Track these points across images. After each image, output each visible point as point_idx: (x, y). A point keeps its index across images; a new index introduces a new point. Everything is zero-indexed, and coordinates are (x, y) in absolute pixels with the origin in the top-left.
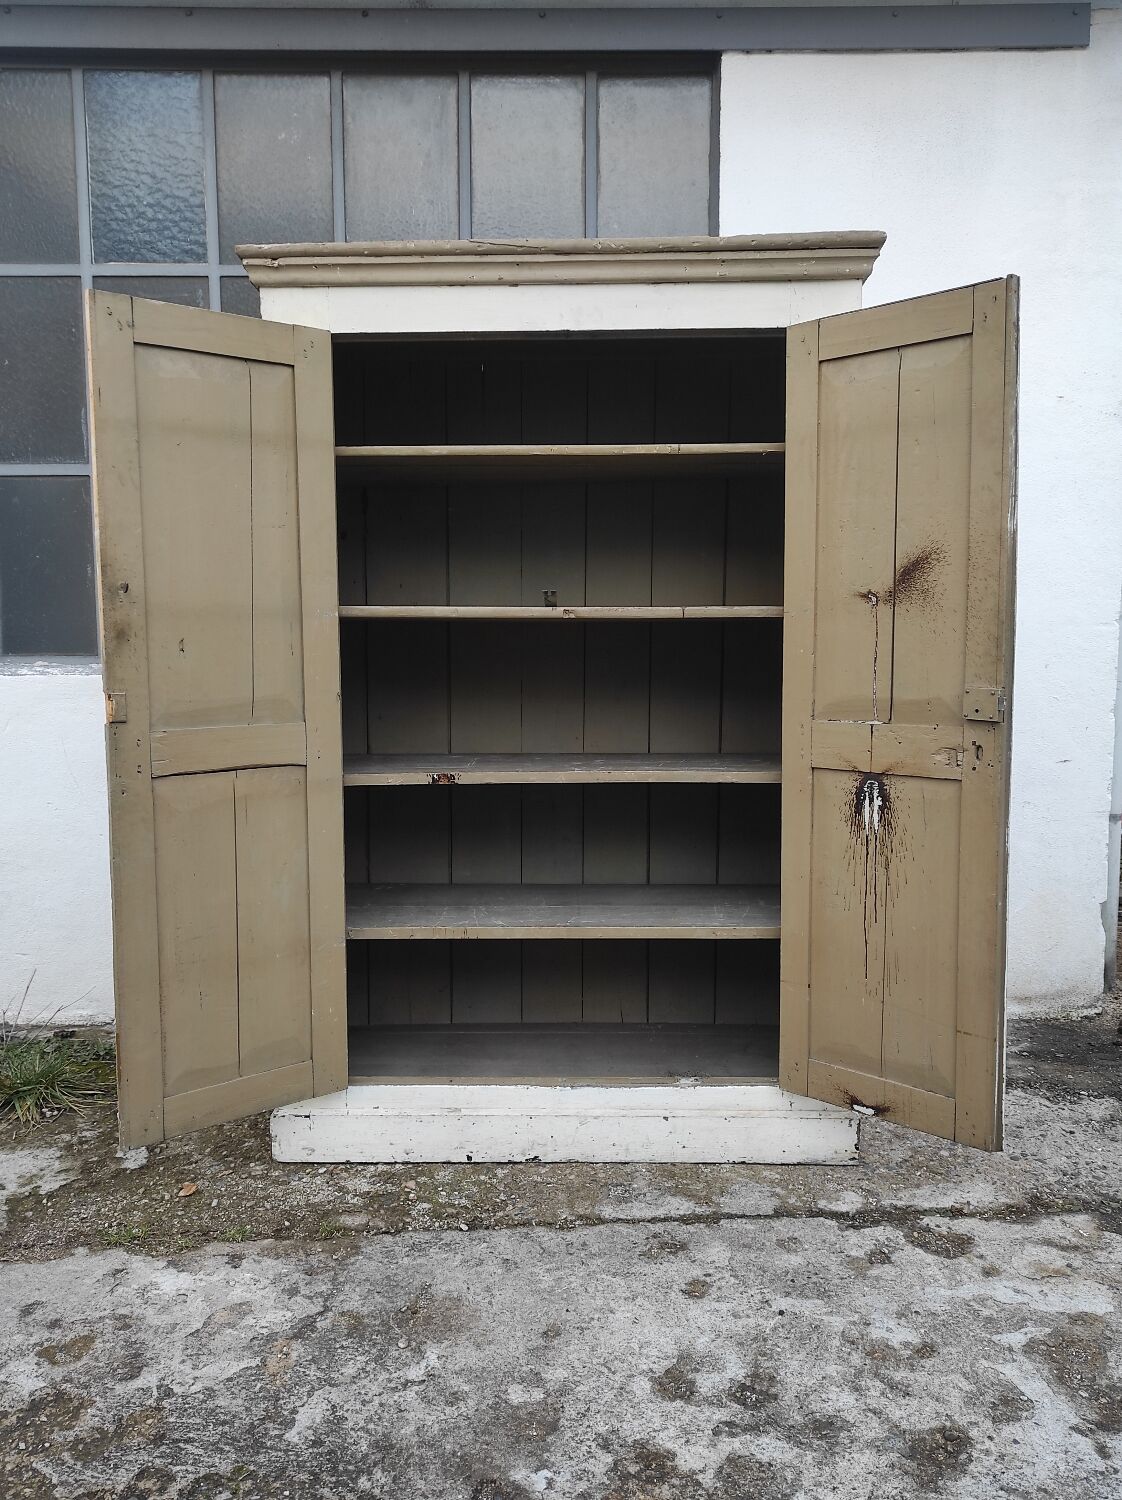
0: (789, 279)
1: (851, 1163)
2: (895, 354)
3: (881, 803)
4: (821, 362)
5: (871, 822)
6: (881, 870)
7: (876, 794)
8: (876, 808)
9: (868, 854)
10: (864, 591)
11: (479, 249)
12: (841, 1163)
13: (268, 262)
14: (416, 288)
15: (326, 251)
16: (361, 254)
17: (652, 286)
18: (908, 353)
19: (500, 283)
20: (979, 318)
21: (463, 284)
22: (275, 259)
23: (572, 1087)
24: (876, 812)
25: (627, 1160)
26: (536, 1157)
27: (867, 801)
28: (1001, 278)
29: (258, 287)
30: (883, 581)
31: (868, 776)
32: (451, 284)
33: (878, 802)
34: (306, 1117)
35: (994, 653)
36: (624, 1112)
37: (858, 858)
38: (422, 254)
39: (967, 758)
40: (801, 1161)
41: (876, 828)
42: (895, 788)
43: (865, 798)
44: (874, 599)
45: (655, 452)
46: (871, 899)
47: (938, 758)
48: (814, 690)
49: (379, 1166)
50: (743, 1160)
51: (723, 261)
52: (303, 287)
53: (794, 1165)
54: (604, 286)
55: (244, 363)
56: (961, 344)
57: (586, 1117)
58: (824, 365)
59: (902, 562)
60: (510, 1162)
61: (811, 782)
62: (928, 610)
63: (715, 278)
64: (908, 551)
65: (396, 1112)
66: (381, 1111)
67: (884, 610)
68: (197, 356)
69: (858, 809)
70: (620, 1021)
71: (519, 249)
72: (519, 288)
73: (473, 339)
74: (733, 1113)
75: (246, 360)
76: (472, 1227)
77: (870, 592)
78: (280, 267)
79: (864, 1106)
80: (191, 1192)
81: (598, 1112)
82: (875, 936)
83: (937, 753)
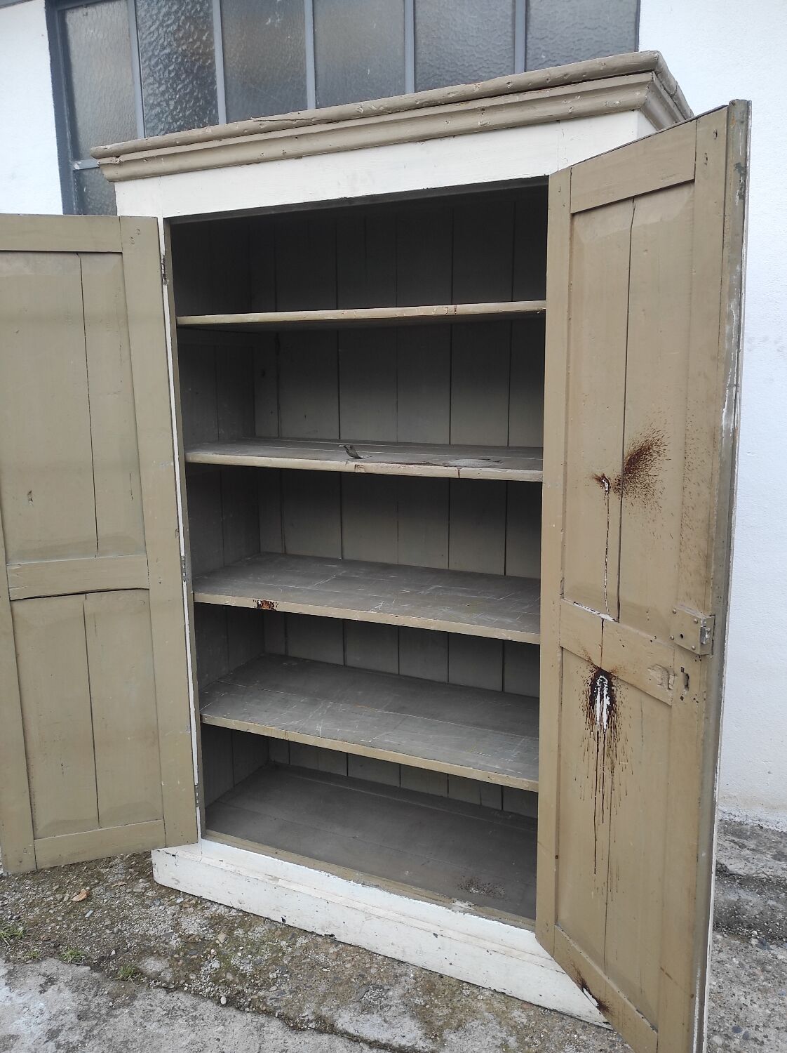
0: (557, 120)
1: (605, 1026)
2: (629, 205)
3: (609, 704)
4: (573, 215)
5: (601, 720)
6: (607, 773)
7: (605, 693)
8: (605, 707)
9: (598, 751)
10: (600, 475)
11: (262, 127)
12: (596, 1023)
13: (114, 160)
14: (223, 170)
15: (149, 145)
16: (175, 145)
17: (419, 144)
18: (642, 204)
19: (285, 157)
20: (701, 159)
21: (258, 162)
22: (118, 157)
23: (363, 884)
24: (605, 710)
25: (404, 960)
26: (332, 935)
27: (598, 696)
28: (724, 107)
29: (113, 181)
30: (614, 469)
31: (600, 671)
32: (249, 163)
33: (607, 701)
34: (173, 855)
35: (703, 572)
36: (403, 919)
37: (591, 751)
38: (219, 138)
39: (677, 682)
40: (557, 1009)
41: (605, 728)
42: (622, 693)
43: (597, 692)
44: (607, 485)
45: (433, 314)
46: (599, 796)
47: (652, 673)
48: (562, 568)
49: (221, 907)
50: (503, 991)
51: (483, 109)
52: (143, 178)
53: (550, 1010)
54: (376, 149)
55: (75, 257)
56: (685, 193)
57: (370, 914)
58: (577, 218)
59: (629, 449)
60: (313, 933)
61: (559, 659)
62: (649, 507)
63: (477, 129)
64: (635, 439)
65: (232, 869)
66: (223, 865)
67: (614, 497)
68: (31, 256)
69: (592, 703)
70: (479, 804)
71: (294, 123)
72: (303, 159)
73: (273, 212)
74: (495, 947)
75: (77, 253)
76: (231, 1002)
77: (604, 477)
78: (121, 164)
79: (591, 994)
80: (81, 899)
81: (381, 913)
82: (603, 837)
83: (652, 668)
